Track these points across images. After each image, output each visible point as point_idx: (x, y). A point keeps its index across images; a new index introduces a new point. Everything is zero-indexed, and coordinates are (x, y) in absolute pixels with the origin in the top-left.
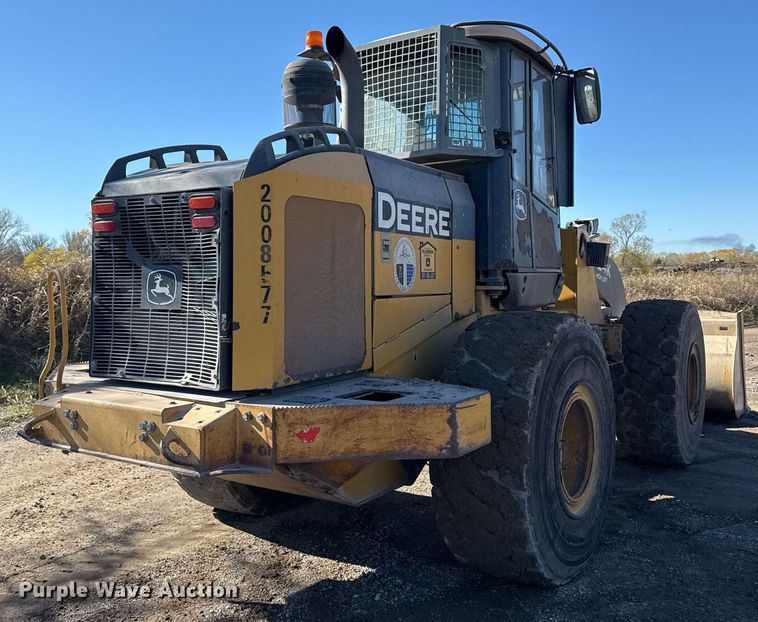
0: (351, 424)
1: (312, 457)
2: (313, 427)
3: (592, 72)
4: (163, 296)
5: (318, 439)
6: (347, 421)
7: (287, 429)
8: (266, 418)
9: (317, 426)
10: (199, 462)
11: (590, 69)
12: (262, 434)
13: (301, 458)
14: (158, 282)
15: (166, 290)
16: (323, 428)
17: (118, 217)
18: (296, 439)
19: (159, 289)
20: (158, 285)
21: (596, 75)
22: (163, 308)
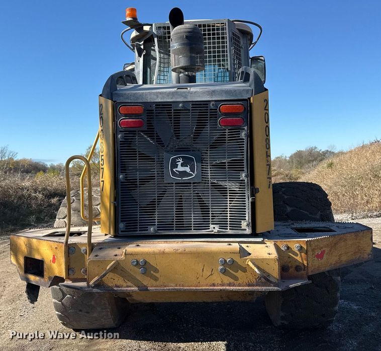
0: (337, 246)
1: (323, 269)
2: (322, 250)
3: (262, 58)
4: (184, 174)
5: (325, 257)
6: (335, 244)
7: (312, 253)
8: (301, 247)
9: (324, 249)
10: (278, 280)
11: (262, 57)
12: (298, 258)
13: (318, 270)
14: (179, 164)
15: (188, 169)
16: (327, 250)
17: (145, 117)
18: (316, 258)
19: (180, 168)
20: (179, 166)
21: (264, 61)
22: (185, 182)
